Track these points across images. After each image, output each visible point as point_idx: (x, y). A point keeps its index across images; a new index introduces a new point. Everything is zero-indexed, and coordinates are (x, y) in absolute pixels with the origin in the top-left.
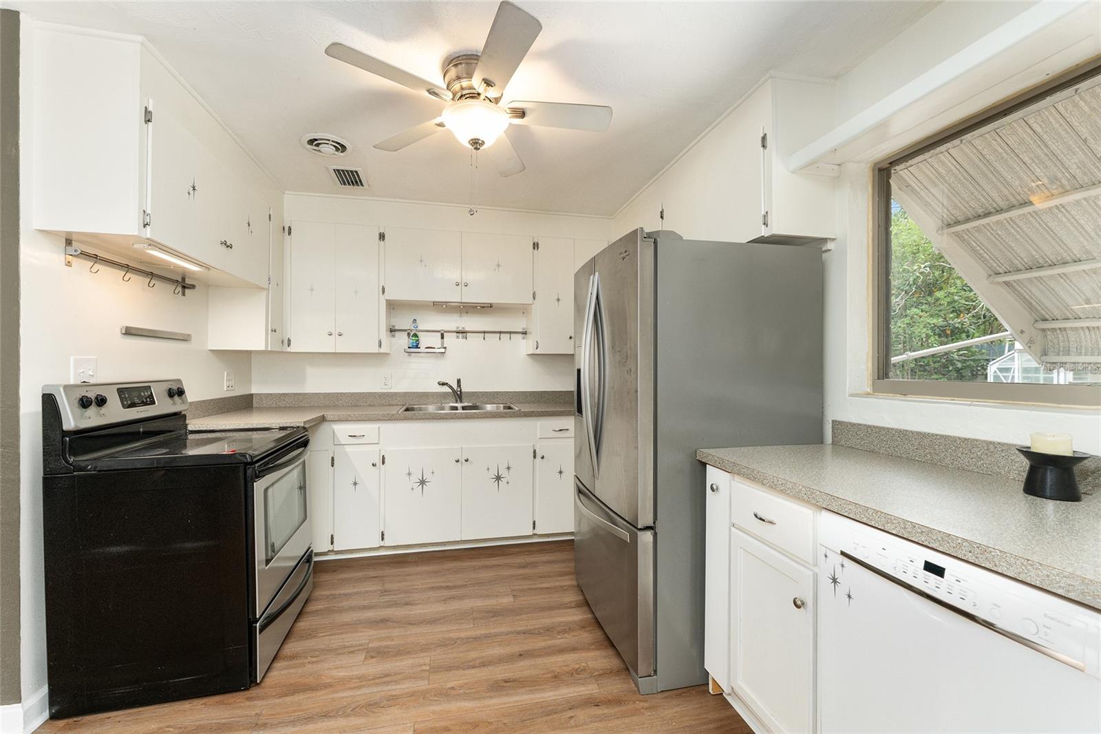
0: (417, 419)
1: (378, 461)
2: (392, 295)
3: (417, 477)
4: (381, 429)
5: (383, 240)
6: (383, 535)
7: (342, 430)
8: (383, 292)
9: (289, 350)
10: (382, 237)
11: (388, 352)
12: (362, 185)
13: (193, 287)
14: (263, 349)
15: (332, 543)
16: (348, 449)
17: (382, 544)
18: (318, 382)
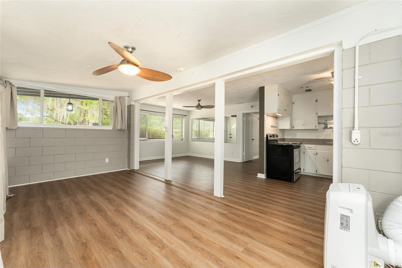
0: (326, 145)
1: (315, 154)
2: (318, 115)
3: (326, 159)
4: (316, 146)
5: (317, 102)
6: (316, 171)
7: (307, 146)
8: (317, 114)
9: (294, 129)
10: (317, 101)
11: (318, 129)
12: (311, 91)
13: (278, 118)
14: (289, 129)
15: (304, 170)
16: (308, 150)
17: (316, 173)
18: (300, 136)
